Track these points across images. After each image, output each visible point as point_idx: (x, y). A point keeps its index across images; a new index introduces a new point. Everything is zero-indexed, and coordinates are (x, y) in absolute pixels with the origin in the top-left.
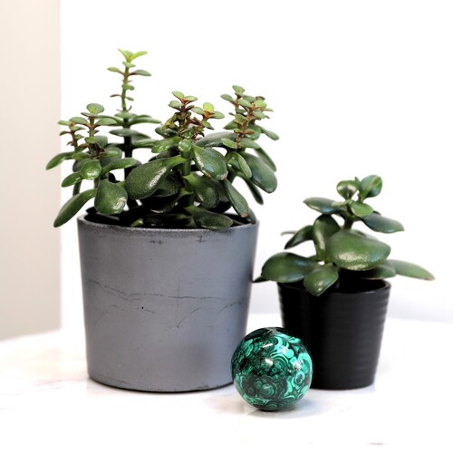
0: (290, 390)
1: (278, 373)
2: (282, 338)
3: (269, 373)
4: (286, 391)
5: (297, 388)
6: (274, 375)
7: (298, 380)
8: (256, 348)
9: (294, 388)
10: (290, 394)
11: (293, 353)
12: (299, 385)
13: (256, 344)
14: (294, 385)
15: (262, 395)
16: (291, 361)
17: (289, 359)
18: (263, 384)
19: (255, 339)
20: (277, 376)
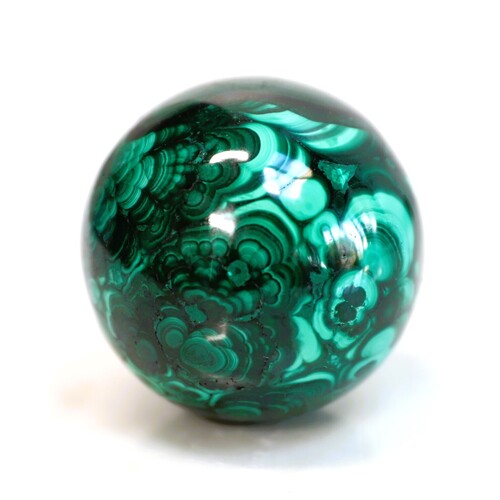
0: (309, 352)
1: (256, 282)
2: (278, 129)
3: (214, 285)
4: (291, 358)
5: (342, 341)
6: (235, 290)
7: (346, 311)
8: (164, 174)
9: (327, 347)
10: (309, 368)
11: (320, 194)
12: (350, 332)
13: (166, 157)
14: (326, 334)
15: (192, 372)
16: (312, 234)
17: (302, 224)
18: (194, 327)
19: (166, 134)
20: (247, 297)
